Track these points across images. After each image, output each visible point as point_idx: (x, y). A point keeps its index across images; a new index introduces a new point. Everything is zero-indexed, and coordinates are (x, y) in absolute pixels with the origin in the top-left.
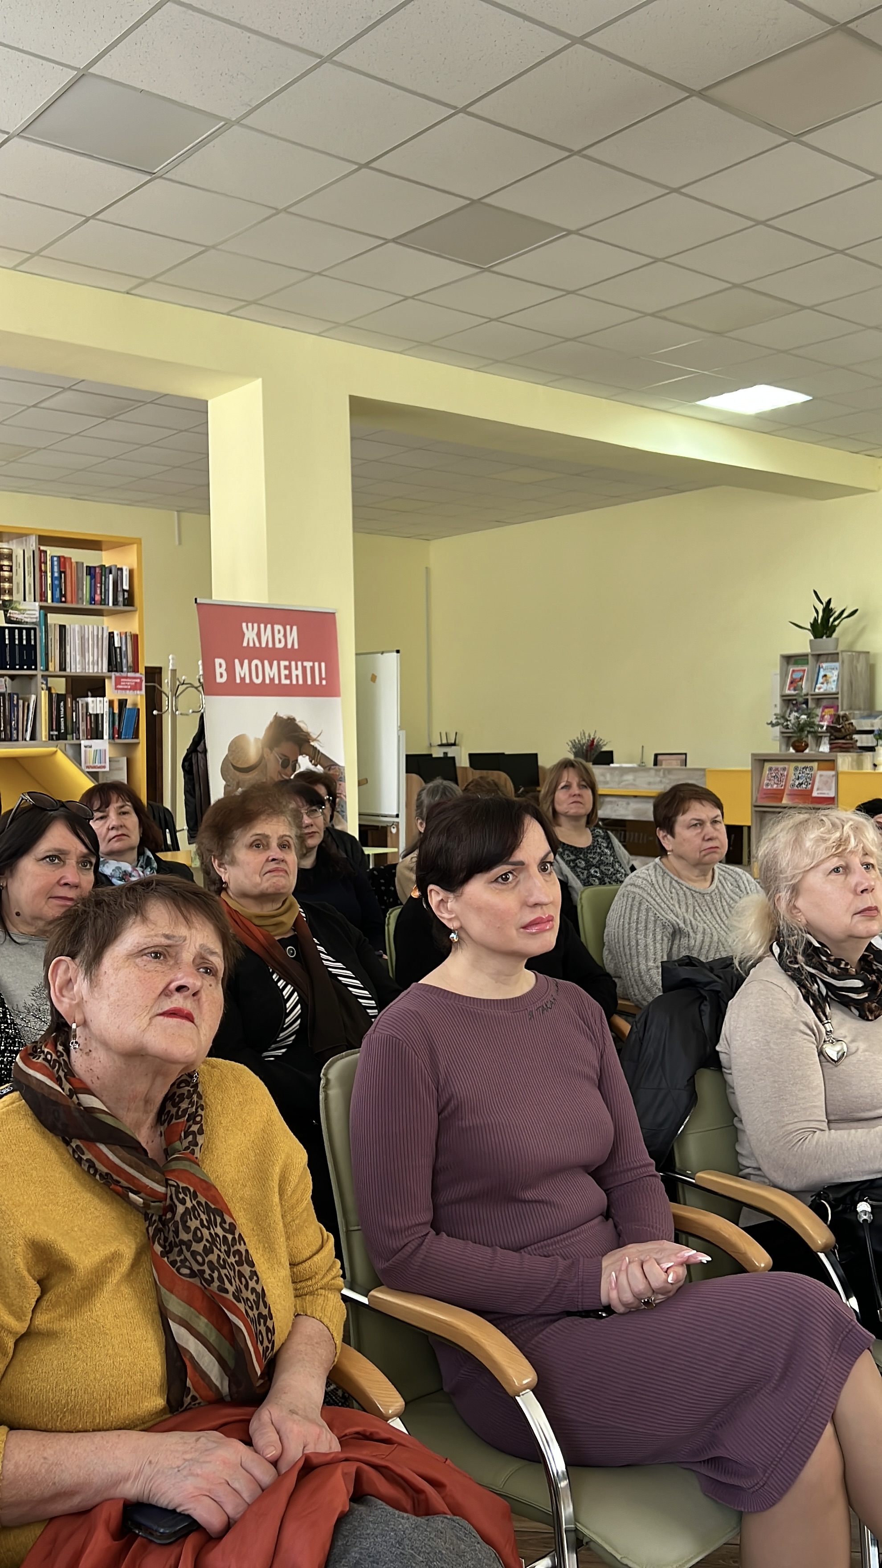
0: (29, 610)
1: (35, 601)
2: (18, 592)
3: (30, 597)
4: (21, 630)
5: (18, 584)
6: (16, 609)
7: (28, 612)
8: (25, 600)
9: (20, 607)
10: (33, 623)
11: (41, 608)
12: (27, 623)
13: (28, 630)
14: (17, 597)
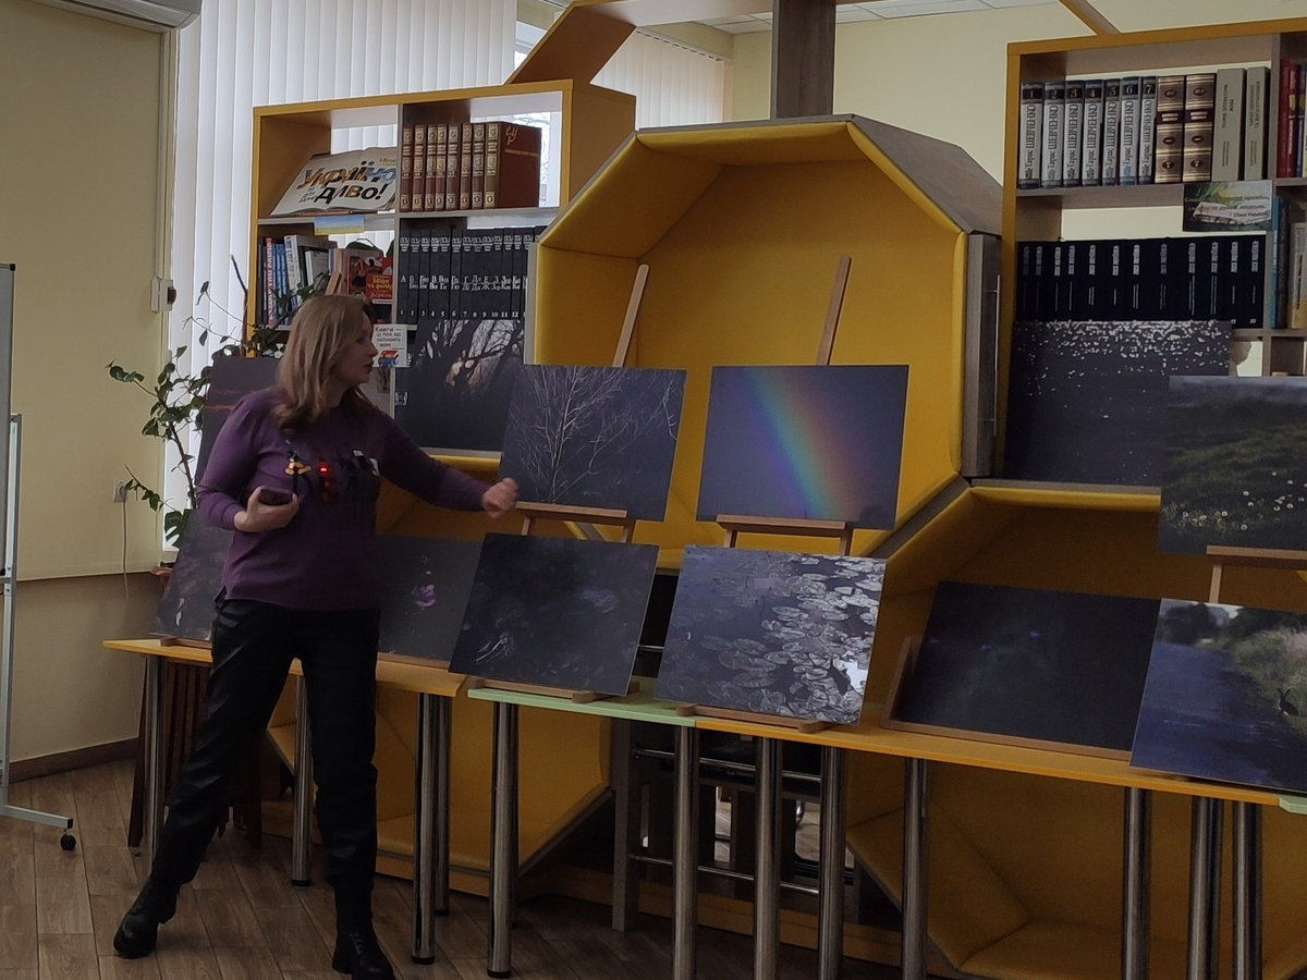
0: (1248, 199)
1: (1265, 176)
2: (1225, 162)
3: (1254, 168)
4: (1225, 243)
5: (1226, 145)
6: (1218, 199)
7: (1246, 203)
8: (1241, 177)
9: (1229, 193)
10: (1258, 226)
11: (1279, 190)
12: (1241, 226)
13: (1245, 242)
14: (1224, 170)
